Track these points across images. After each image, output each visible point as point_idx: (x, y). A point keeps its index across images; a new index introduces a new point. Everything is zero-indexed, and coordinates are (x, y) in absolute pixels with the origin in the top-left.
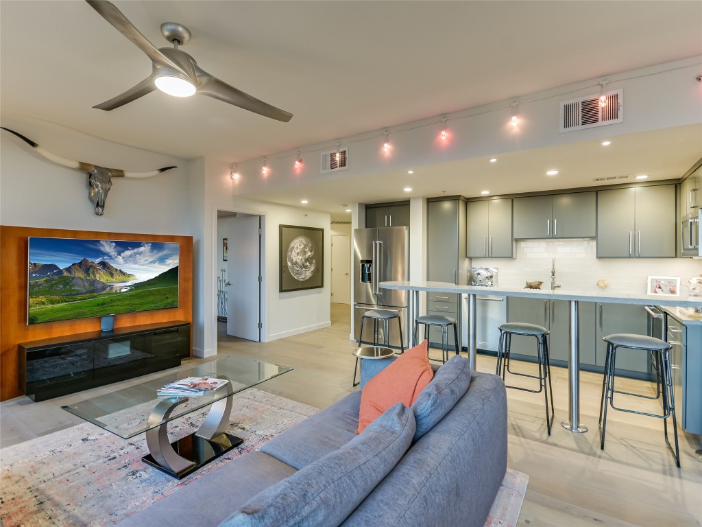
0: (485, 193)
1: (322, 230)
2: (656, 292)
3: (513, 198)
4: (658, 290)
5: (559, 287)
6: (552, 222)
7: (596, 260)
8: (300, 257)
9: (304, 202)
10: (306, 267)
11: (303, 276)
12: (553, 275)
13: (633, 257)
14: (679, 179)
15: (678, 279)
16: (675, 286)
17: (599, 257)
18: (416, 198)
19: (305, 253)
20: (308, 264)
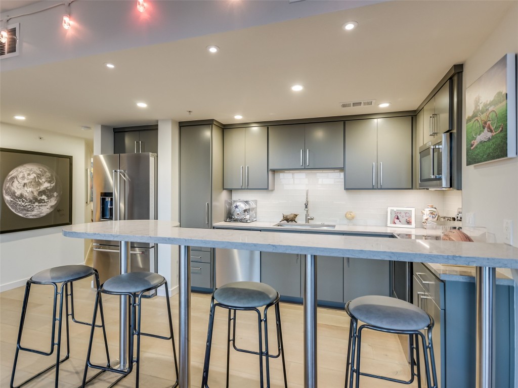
0: (238, 118)
1: (70, 158)
2: (395, 223)
3: (268, 125)
4: (397, 221)
5: (312, 219)
6: (305, 152)
7: (345, 191)
8: (30, 190)
9: (20, 118)
10: (40, 201)
11: (34, 213)
12: (306, 207)
13: (376, 189)
14: (414, 111)
15: (413, 210)
16: (410, 217)
17: (346, 189)
18: (164, 120)
19: (39, 184)
20: (44, 197)
